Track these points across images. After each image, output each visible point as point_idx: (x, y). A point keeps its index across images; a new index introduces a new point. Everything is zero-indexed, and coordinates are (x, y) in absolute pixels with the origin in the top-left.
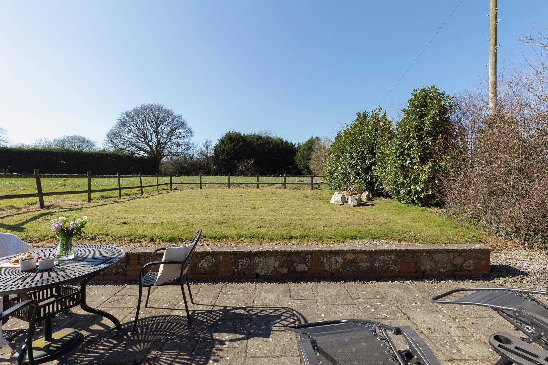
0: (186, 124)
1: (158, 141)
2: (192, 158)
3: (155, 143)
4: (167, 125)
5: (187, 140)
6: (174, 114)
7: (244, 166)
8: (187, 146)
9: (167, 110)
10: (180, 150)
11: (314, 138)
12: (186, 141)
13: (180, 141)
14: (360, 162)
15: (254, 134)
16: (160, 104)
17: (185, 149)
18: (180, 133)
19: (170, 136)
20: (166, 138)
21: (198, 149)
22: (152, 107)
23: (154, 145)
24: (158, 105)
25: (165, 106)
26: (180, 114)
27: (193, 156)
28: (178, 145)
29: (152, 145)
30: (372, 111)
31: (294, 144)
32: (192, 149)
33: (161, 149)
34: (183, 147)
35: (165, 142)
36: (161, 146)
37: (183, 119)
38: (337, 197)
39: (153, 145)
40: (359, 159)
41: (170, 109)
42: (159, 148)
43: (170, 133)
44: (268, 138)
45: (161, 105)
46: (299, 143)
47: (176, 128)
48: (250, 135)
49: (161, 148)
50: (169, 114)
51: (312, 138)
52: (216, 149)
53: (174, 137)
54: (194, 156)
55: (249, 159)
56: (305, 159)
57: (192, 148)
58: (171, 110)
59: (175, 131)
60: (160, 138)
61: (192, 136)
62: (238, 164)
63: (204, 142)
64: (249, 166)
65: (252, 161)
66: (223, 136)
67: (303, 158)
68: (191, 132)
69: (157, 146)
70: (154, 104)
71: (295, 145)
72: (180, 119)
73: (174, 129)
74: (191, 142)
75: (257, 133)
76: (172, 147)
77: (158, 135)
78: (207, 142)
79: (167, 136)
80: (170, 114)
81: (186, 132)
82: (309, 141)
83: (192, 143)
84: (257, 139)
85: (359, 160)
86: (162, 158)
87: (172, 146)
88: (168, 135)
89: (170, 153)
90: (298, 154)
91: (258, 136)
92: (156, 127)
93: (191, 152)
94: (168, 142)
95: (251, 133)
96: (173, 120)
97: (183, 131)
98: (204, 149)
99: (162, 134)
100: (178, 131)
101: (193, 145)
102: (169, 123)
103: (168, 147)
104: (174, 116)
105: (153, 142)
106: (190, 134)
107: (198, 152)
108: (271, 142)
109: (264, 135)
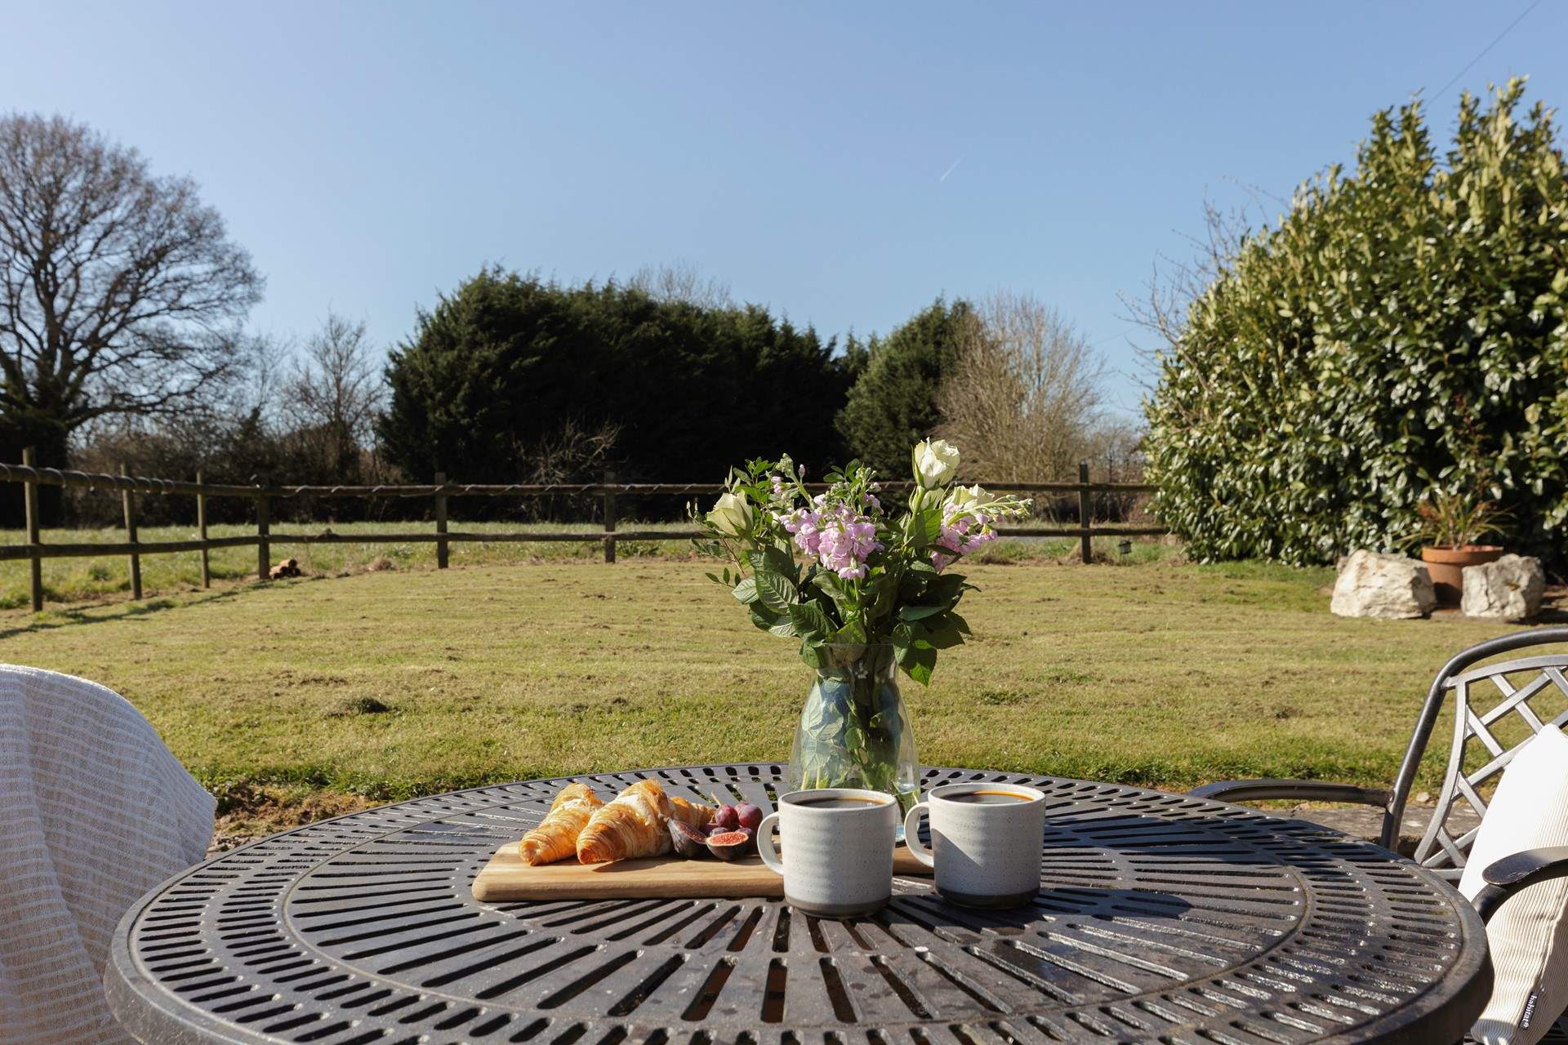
0: (218, 233)
1: (54, 324)
2: (251, 425)
3: (39, 338)
4: (106, 235)
5: (223, 324)
6: (153, 173)
7: (562, 464)
8: (226, 358)
9: (108, 149)
10: (179, 379)
11: (949, 307)
12: (216, 328)
13: (181, 327)
14: (1444, 384)
15: (609, 290)
16: (66, 116)
17: (210, 375)
18: (185, 284)
19: (123, 298)
20: (103, 309)
21: (286, 370)
22: (17, 134)
23: (26, 351)
24: (57, 121)
25: (93, 128)
26: (180, 175)
27: (256, 412)
28: (169, 350)
29: (16, 348)
30: (1463, 106)
31: (824, 344)
32: (252, 373)
33: (73, 375)
34: (200, 360)
35: (95, 333)
36: (68, 354)
37: (204, 205)
38: (1377, 582)
39: (19, 353)
40: (1433, 370)
41: (126, 146)
42: (57, 366)
43: (120, 281)
44: (685, 310)
45: (76, 124)
46: (852, 342)
47: (161, 254)
48: (588, 295)
49: (68, 365)
50: (119, 172)
51: (938, 309)
52: (402, 374)
53: (145, 306)
54: (263, 414)
55: (592, 427)
56: (903, 419)
57: (254, 366)
58: (133, 152)
59: (157, 271)
60: (66, 314)
61: (254, 298)
62: (526, 453)
63: (322, 336)
64: (591, 467)
65: (604, 440)
66: (449, 299)
67: (894, 418)
68: (247, 279)
69: (47, 357)
70: (29, 118)
71: (829, 351)
72: (188, 202)
73: (148, 257)
74: (250, 331)
75: (622, 283)
76: (137, 362)
77: (51, 296)
78: (337, 335)
79: (108, 298)
80: (123, 173)
81: (215, 273)
82: (923, 323)
83: (258, 340)
84: (625, 315)
85: (1440, 376)
86: (72, 427)
87: (135, 355)
88: (113, 290)
89: (122, 403)
90: (861, 398)
91: (631, 297)
92: (40, 246)
93: (249, 391)
94: (110, 335)
95: (589, 286)
96: (142, 206)
97: (200, 269)
98: (318, 373)
99: (72, 288)
100: (172, 272)
101: (261, 350)
102: (113, 224)
103: (111, 363)
104: (150, 189)
105: (21, 328)
106: (239, 290)
107: (287, 391)
108: (704, 331)
109: (658, 294)
